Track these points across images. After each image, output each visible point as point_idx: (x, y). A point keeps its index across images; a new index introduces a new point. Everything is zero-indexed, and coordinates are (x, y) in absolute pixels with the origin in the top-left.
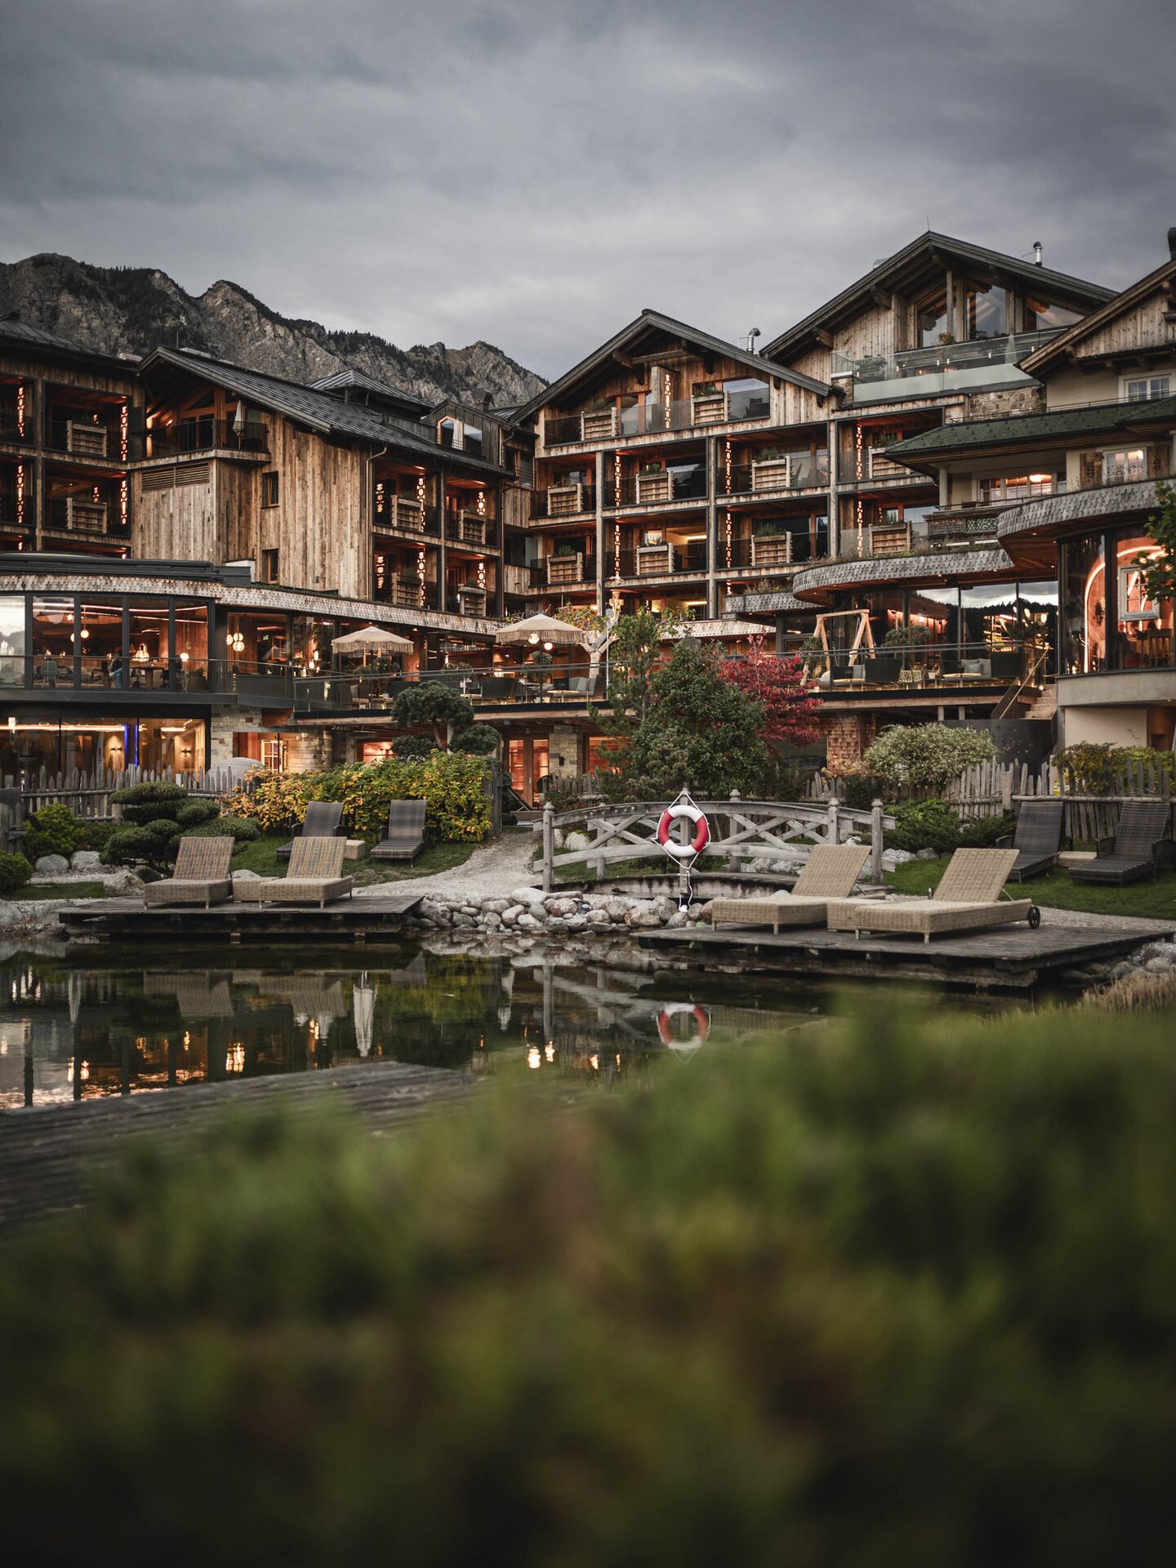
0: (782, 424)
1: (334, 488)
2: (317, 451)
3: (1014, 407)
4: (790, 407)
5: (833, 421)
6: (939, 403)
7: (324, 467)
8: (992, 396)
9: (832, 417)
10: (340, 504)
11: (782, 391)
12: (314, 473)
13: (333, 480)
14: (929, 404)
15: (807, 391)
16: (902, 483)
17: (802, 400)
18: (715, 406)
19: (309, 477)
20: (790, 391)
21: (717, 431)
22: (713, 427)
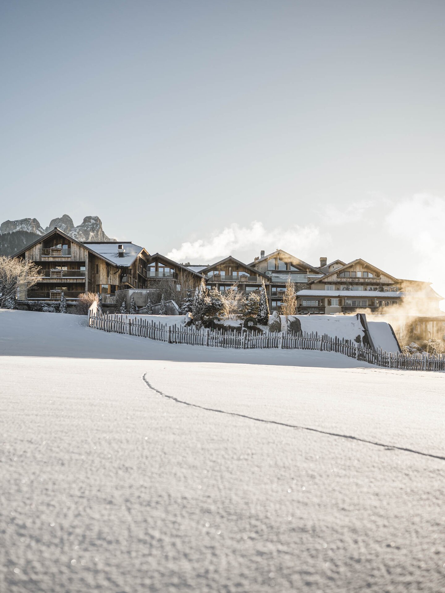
0: (259, 284)
4: (261, 281)
9: (270, 284)
11: (260, 277)
15: (264, 277)
17: (264, 280)
18: (244, 278)
21: (245, 283)
22: (244, 282)
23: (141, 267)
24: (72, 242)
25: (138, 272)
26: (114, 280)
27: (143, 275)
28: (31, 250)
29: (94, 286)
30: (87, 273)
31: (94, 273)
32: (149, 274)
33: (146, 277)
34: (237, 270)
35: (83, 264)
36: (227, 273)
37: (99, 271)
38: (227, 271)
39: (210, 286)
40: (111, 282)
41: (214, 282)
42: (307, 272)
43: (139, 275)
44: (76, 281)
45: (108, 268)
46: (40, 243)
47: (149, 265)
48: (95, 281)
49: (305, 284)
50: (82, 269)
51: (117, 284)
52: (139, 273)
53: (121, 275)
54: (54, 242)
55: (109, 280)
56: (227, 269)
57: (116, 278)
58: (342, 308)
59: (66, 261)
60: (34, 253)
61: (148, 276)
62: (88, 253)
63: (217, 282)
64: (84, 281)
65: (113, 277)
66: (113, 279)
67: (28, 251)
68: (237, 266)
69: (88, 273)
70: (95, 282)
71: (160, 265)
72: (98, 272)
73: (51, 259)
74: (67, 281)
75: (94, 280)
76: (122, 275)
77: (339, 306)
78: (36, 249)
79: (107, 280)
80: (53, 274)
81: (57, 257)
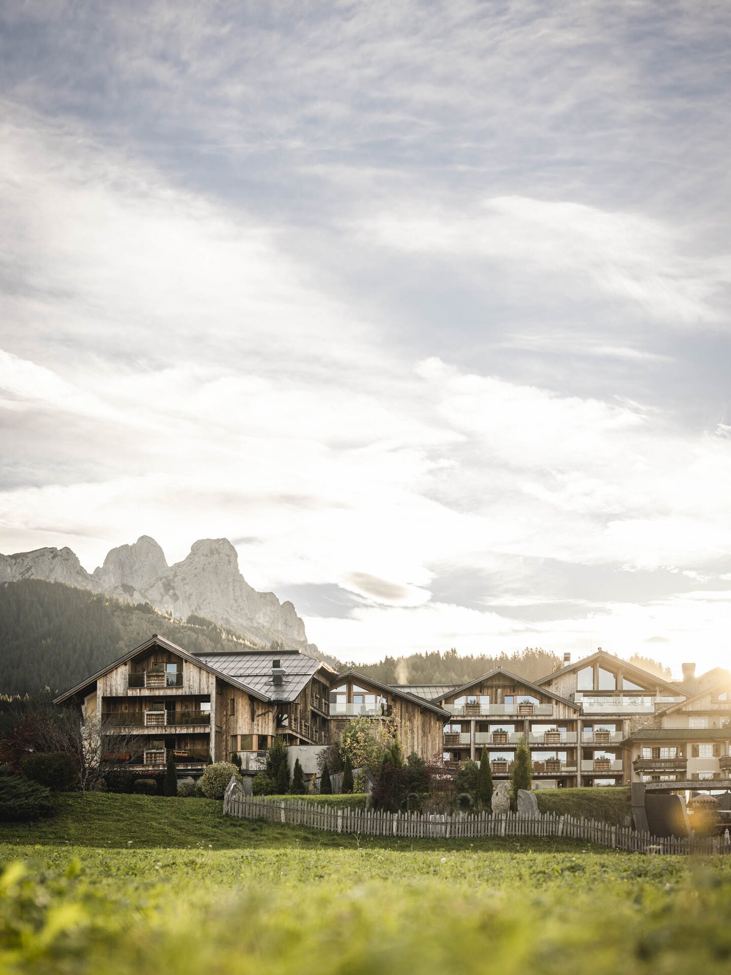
0: (558, 718)
1: (429, 736)
2: (419, 719)
3: (645, 721)
4: (561, 712)
5: (580, 719)
6: (621, 718)
7: (423, 725)
8: (637, 716)
9: (579, 718)
10: (432, 742)
11: (558, 705)
12: (418, 728)
13: (429, 732)
14: (617, 718)
15: (568, 706)
16: (607, 745)
17: (567, 710)
18: (528, 708)
19: (415, 730)
20: (561, 706)
21: (529, 718)
22: (527, 716)
23: (316, 698)
24: (185, 660)
25: (311, 708)
26: (264, 726)
27: (322, 712)
28: (108, 676)
29: (226, 737)
30: (213, 716)
31: (227, 714)
32: (335, 709)
33: (328, 715)
34: (514, 692)
35: (206, 698)
36: (494, 698)
37: (235, 710)
38: (494, 696)
39: (460, 725)
40: (258, 730)
41: (466, 719)
42: (656, 691)
43: (313, 712)
44: (194, 730)
45: (254, 705)
46: (125, 664)
47: (334, 691)
48: (229, 728)
49: (650, 717)
50: (206, 707)
51: (270, 734)
52: (313, 709)
53: (278, 716)
54: (150, 660)
55: (255, 727)
56: (494, 692)
57: (268, 722)
58: (720, 760)
59: (174, 694)
60: (114, 683)
61: (331, 713)
62: (215, 679)
63: (473, 718)
64: (207, 730)
65: (262, 721)
66: (262, 724)
67: (102, 678)
68: (513, 684)
69: (216, 715)
70: (227, 731)
71: (356, 689)
72: (234, 712)
73: (146, 693)
74: (176, 730)
75: (226, 727)
76: (280, 715)
77: (714, 758)
78: (117, 674)
79: (252, 726)
80: (150, 719)
81: (156, 689)
